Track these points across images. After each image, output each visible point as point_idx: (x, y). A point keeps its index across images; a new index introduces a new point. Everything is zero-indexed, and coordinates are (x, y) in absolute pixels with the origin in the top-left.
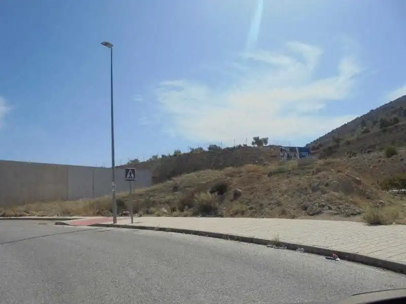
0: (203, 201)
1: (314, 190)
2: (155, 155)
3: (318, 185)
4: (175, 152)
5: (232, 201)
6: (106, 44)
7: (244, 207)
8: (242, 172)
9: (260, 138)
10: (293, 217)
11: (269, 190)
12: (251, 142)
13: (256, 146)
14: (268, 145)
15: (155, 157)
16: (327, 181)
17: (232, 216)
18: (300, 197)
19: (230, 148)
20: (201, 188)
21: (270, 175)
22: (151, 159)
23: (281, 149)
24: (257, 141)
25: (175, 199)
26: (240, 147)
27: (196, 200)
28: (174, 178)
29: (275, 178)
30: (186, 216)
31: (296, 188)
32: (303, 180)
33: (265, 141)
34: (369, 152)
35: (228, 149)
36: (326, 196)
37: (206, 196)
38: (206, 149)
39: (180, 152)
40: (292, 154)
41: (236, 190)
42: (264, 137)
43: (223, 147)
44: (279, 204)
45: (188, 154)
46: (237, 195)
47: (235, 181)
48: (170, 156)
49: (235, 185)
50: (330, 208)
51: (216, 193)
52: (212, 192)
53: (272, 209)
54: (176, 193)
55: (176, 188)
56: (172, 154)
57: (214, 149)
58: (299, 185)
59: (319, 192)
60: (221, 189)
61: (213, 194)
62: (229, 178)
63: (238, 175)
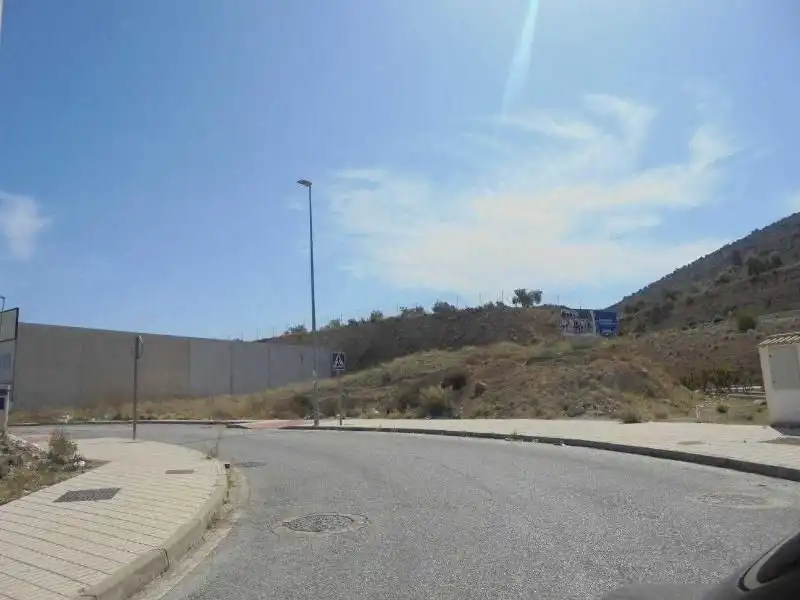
0: (433, 398)
1: (582, 384)
2: (335, 319)
3: (588, 378)
4: (372, 315)
5: (472, 398)
6: (303, 182)
7: (489, 407)
8: (489, 357)
9: (528, 292)
10: (548, 418)
11: (523, 383)
12: (511, 300)
13: (520, 305)
14: (541, 304)
15: (336, 323)
16: (600, 373)
17: (472, 418)
18: (563, 393)
19: (472, 309)
20: (427, 380)
21: (530, 362)
22: (328, 327)
23: (564, 313)
24: (522, 296)
25: (387, 396)
26: (490, 306)
27: (421, 397)
28: (383, 365)
29: (533, 367)
30: (409, 418)
31: (560, 382)
32: (570, 372)
33: (537, 296)
34: (717, 321)
35: (469, 310)
36: (594, 393)
37: (435, 392)
38: (429, 310)
39: (381, 315)
40: (583, 323)
41: (478, 384)
42: (535, 289)
43: (461, 306)
44: (534, 403)
45: (397, 320)
46: (479, 391)
47: (478, 370)
48: (363, 322)
49: (477, 376)
50: (595, 408)
51: (451, 387)
52: (444, 386)
53: (524, 410)
54: (388, 387)
55: (387, 380)
56: (367, 317)
57: (443, 310)
58: (563, 378)
59: (588, 388)
60: (457, 382)
61: (447, 390)
62: (468, 366)
63: (483, 362)
